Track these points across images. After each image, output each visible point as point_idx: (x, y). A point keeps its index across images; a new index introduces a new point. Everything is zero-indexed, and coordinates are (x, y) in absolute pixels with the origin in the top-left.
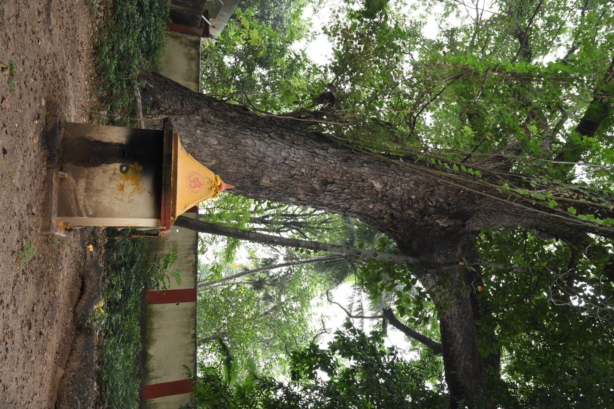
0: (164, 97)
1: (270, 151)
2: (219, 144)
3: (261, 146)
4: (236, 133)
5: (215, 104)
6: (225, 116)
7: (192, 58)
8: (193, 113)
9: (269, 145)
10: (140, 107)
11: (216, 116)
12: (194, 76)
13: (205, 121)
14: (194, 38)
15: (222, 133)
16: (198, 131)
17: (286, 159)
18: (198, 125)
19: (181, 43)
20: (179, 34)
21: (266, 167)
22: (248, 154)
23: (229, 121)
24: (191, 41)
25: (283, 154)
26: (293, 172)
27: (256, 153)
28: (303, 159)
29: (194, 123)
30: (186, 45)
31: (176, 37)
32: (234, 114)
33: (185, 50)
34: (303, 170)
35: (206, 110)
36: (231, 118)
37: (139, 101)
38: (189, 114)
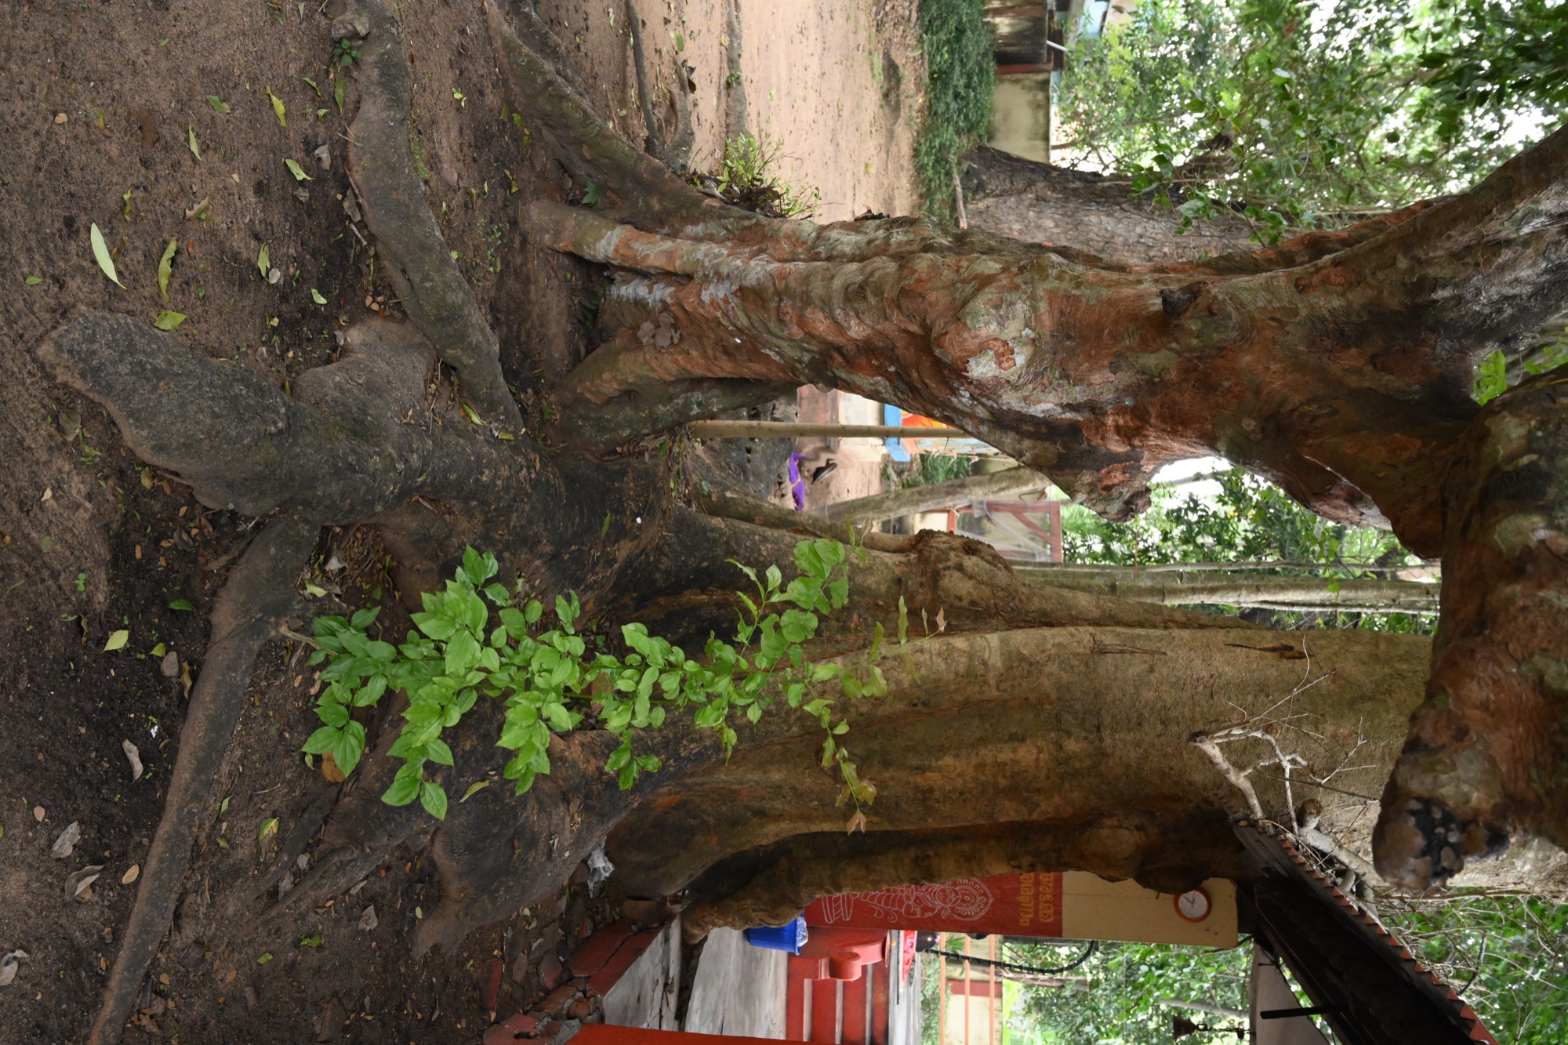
0: (990, 177)
1: (1121, 229)
2: (1057, 226)
3: (1109, 223)
4: (1077, 210)
5: (1055, 174)
6: (1065, 188)
7: (1039, 106)
8: (1025, 191)
9: (1120, 221)
10: (960, 195)
11: (1054, 190)
12: (1042, 131)
13: (1040, 199)
14: (1041, 77)
15: (1060, 211)
16: (1031, 213)
17: (1141, 236)
18: (1031, 205)
19: (1023, 88)
20: (1020, 76)
21: (1116, 250)
22: (1092, 235)
23: (1070, 194)
24: (1037, 82)
25: (1139, 230)
26: (1152, 254)
27: (1103, 232)
28: (1165, 235)
29: (1027, 203)
30: (1030, 89)
31: (1017, 81)
32: (1078, 184)
33: (1029, 97)
34: (1166, 250)
35: (1041, 185)
36: (1075, 190)
37: (959, 189)
38: (1020, 192)
